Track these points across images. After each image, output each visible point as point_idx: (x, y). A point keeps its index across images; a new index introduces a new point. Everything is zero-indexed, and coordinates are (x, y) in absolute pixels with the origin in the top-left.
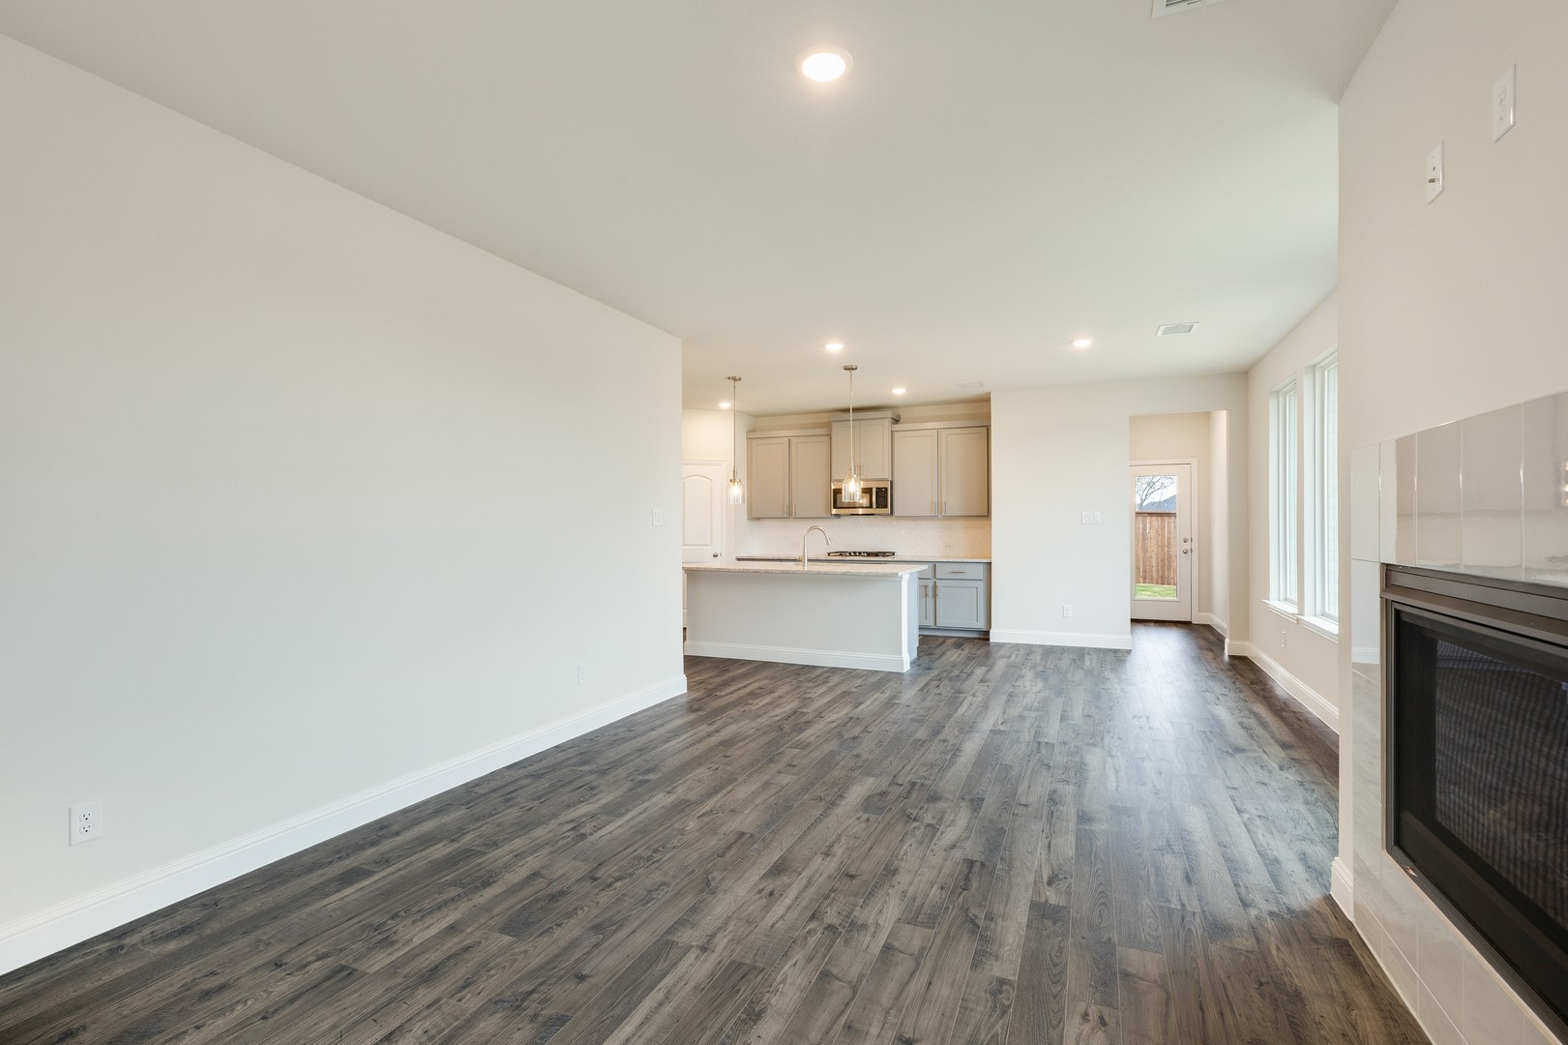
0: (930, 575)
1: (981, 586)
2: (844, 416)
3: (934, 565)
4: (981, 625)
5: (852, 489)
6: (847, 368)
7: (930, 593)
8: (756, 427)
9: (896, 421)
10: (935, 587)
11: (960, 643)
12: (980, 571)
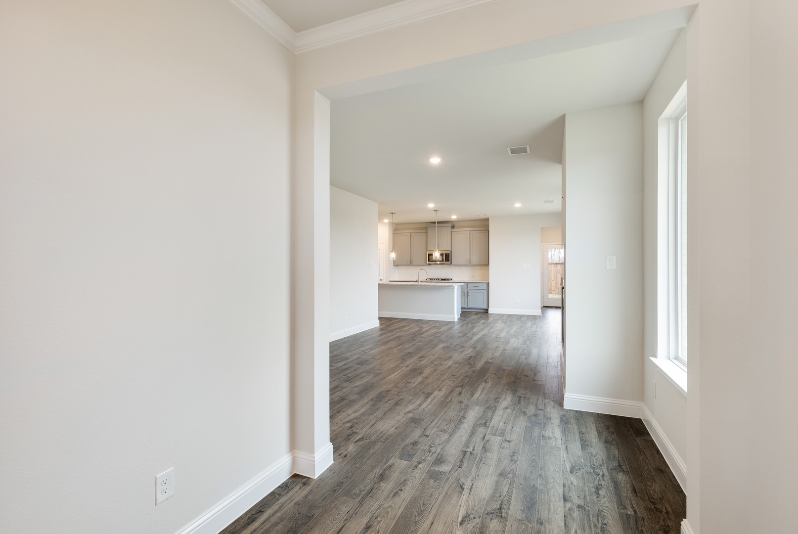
0: (466, 287)
1: (485, 292)
2: (433, 225)
3: (467, 283)
4: (485, 307)
5: (437, 255)
6: (435, 211)
7: (466, 294)
8: (397, 229)
9: (453, 227)
10: (468, 292)
11: (477, 314)
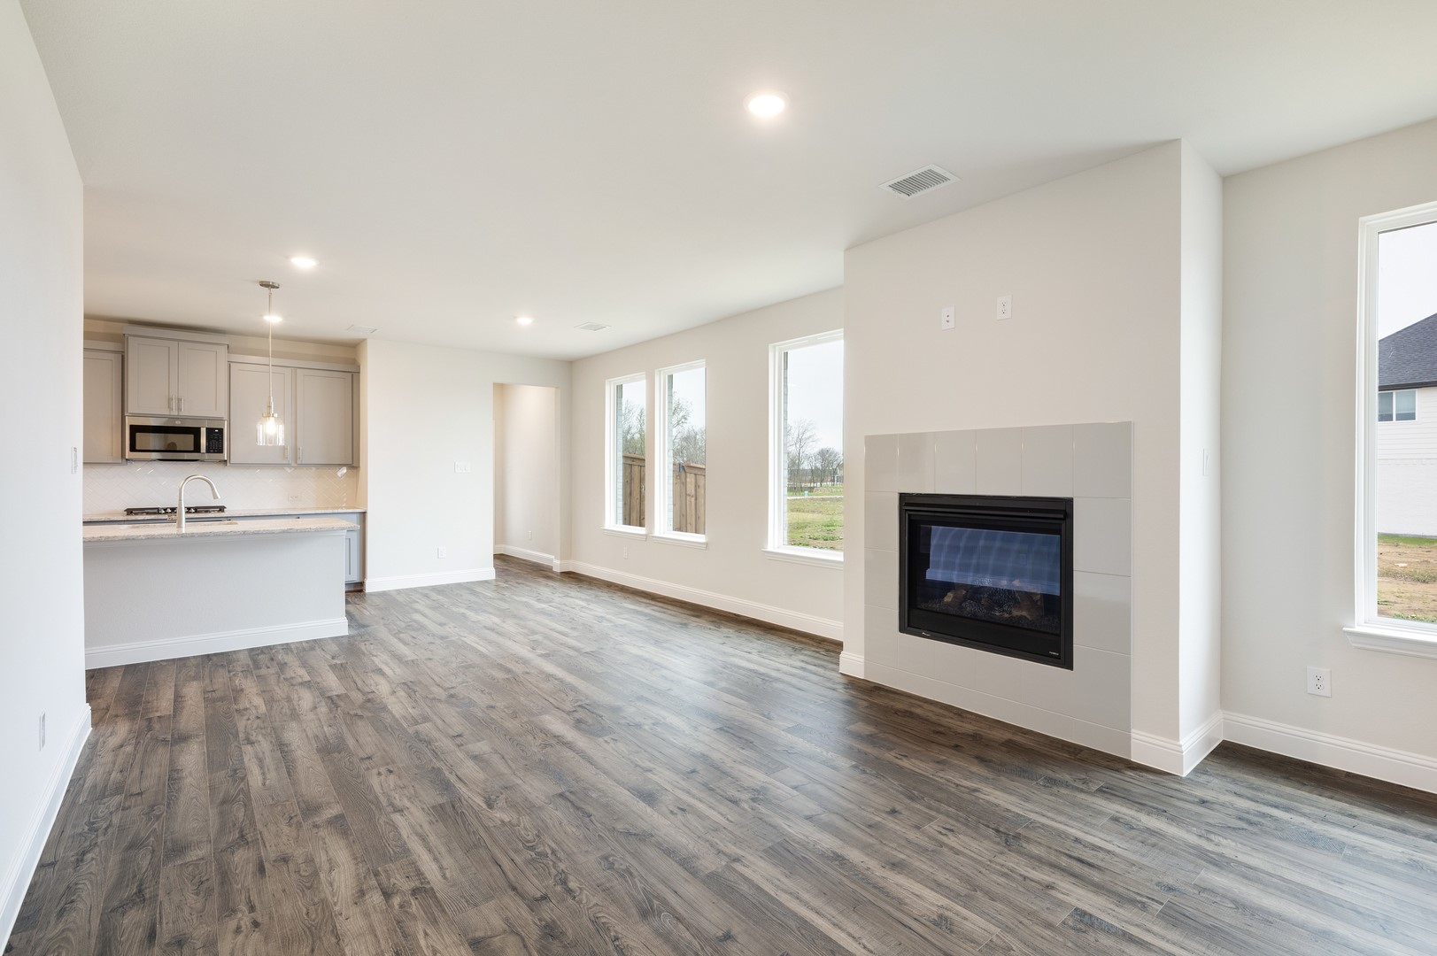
12: (353, 523)
